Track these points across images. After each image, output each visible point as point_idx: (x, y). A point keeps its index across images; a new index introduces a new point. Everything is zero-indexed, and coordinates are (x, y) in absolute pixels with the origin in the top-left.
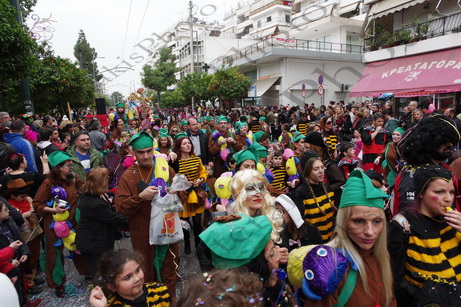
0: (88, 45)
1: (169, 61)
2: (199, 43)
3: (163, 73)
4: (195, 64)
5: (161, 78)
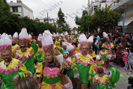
2: (97, 6)
3: (83, 20)
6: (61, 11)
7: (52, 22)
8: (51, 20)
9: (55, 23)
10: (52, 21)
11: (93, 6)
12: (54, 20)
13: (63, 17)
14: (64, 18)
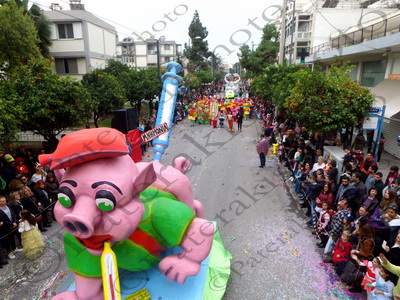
0: (201, 24)
1: (273, 40)
2: (308, 17)
3: (263, 53)
4: (299, 44)
5: (260, 59)
6: (198, 21)
7: (171, 52)
8: (169, 45)
9: (178, 54)
10: (171, 48)
11: (297, 15)
12: (177, 45)
13: (204, 40)
14: (206, 43)
